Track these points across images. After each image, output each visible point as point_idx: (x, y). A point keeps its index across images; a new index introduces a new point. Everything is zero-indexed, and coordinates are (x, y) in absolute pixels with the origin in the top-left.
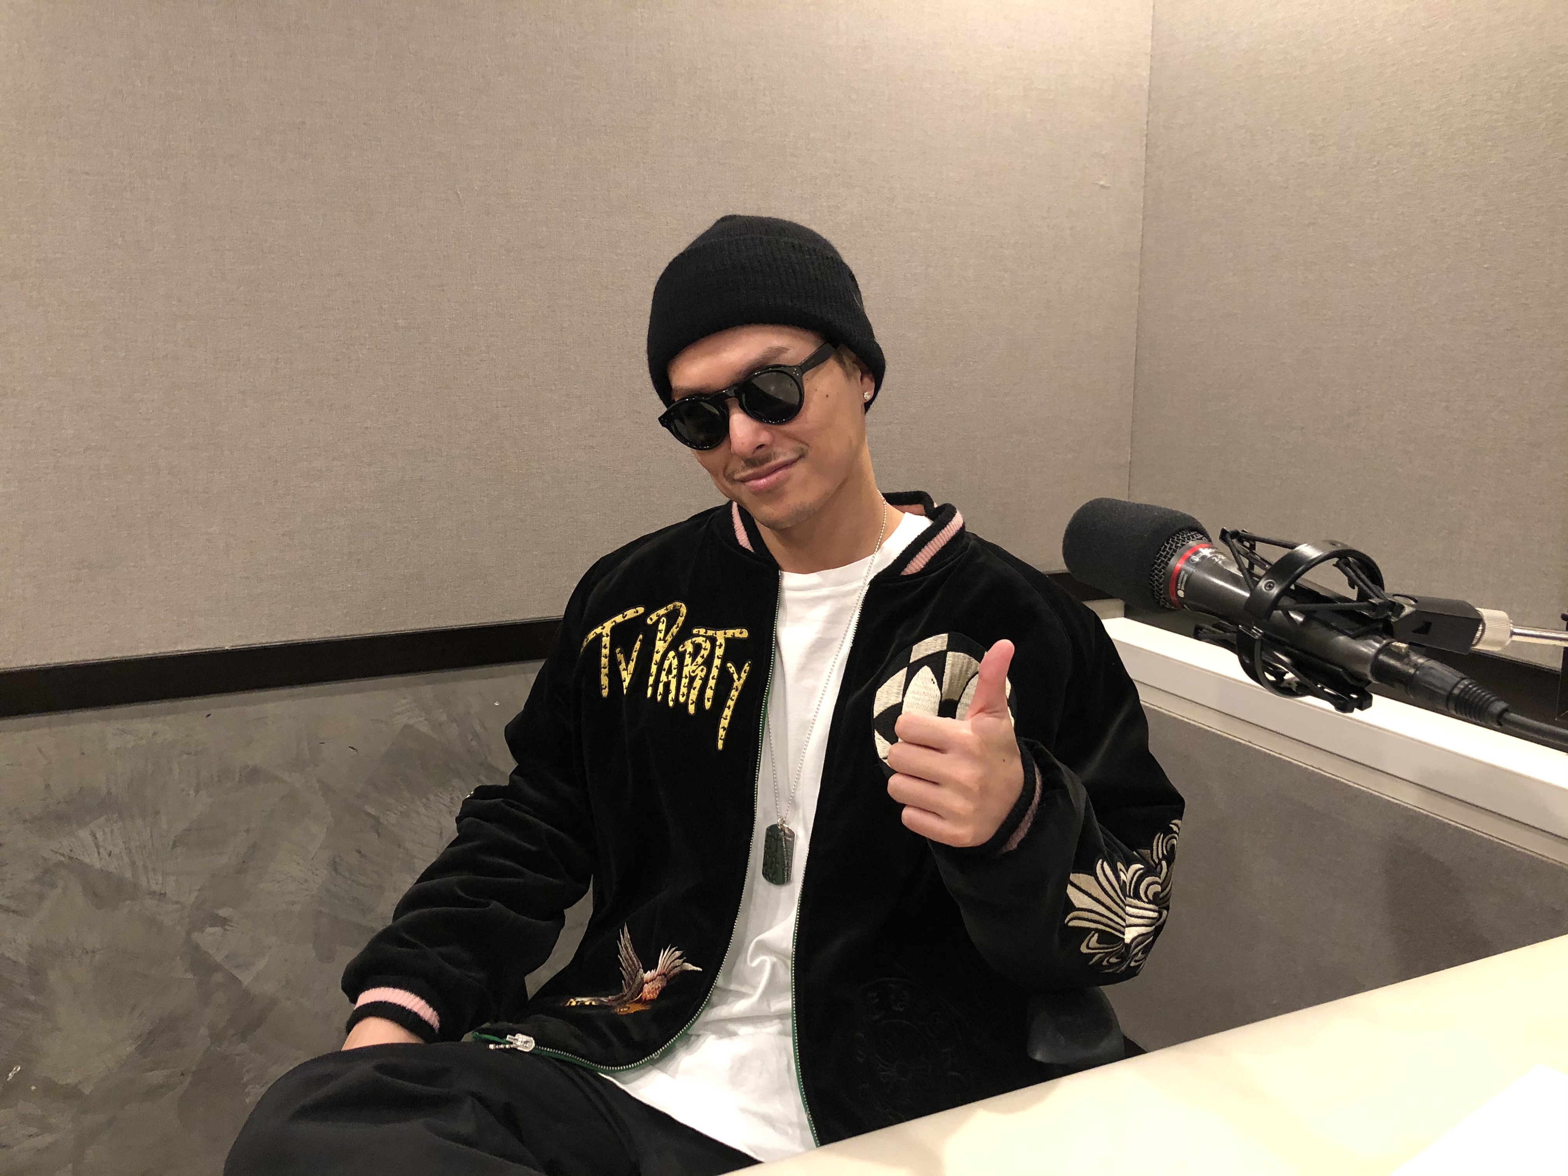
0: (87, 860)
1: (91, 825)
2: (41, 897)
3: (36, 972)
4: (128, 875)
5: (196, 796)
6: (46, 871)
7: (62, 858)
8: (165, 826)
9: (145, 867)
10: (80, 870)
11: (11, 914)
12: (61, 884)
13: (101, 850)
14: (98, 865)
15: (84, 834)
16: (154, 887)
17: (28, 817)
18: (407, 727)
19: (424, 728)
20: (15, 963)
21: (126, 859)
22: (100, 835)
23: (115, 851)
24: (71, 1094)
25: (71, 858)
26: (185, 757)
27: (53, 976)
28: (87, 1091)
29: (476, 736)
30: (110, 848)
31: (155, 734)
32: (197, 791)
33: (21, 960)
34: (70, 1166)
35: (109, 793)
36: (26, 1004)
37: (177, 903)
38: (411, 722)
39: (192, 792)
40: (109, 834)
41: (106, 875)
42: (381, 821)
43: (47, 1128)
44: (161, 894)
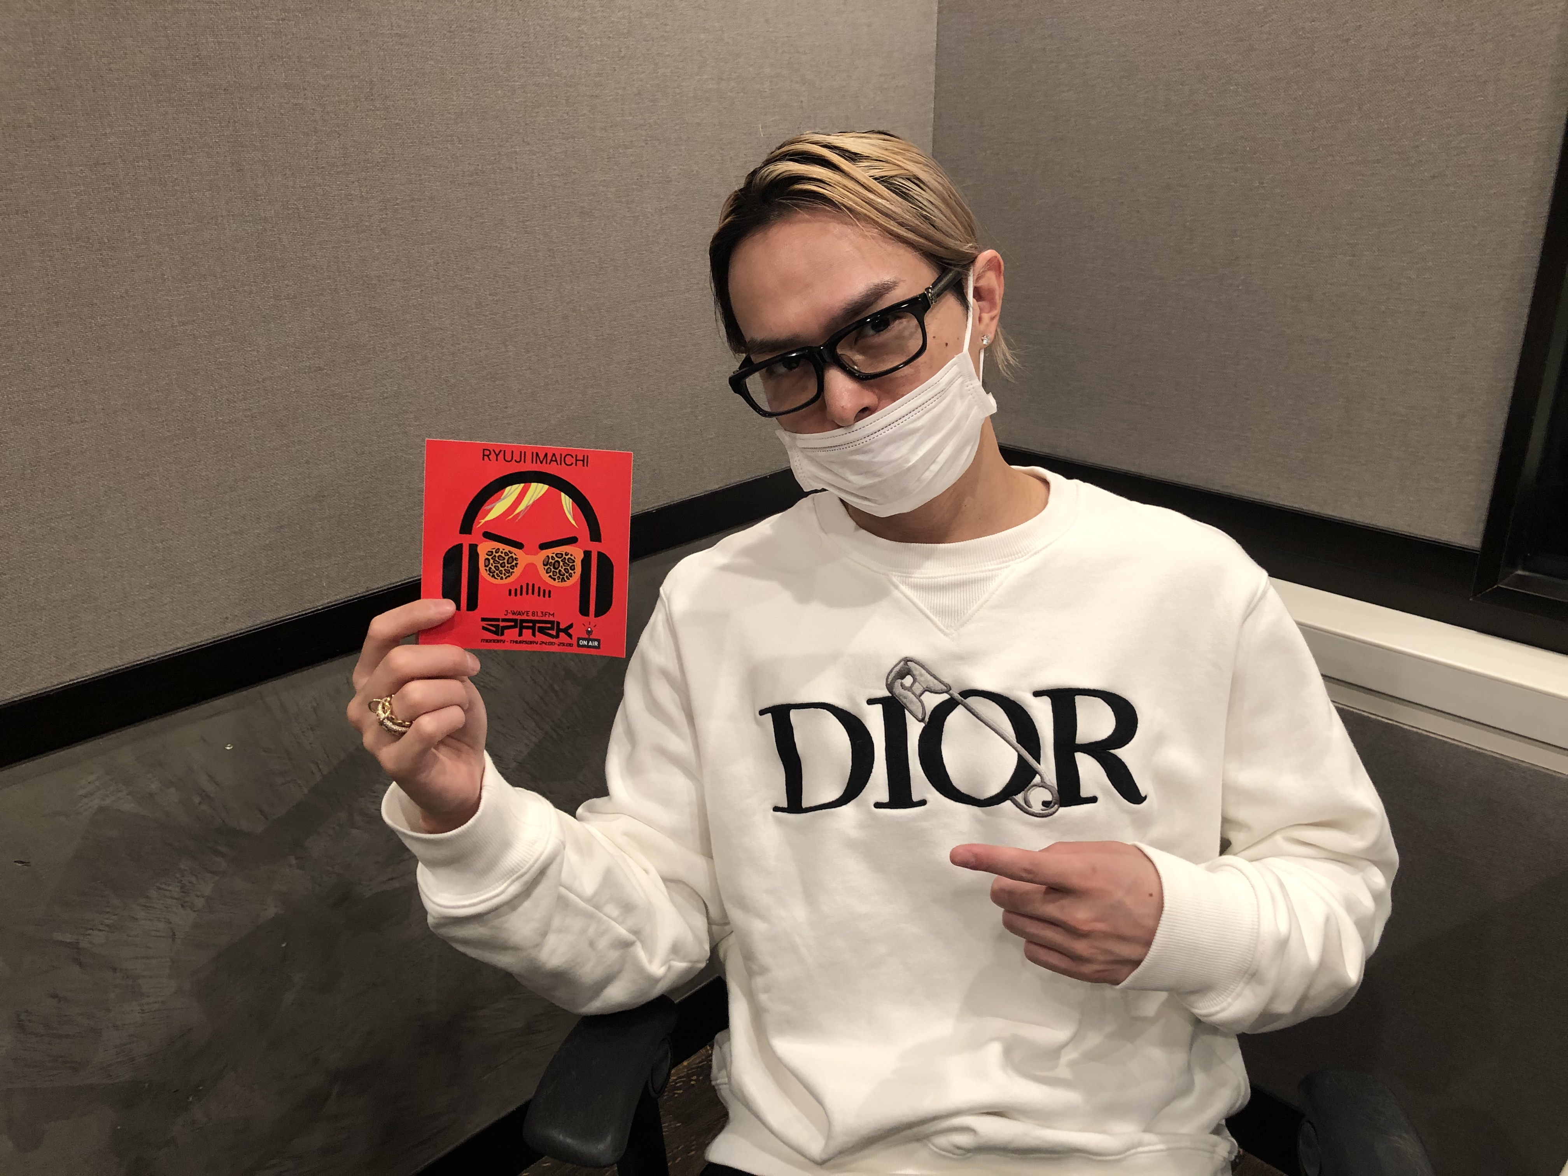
18: (101, 810)
19: (128, 806)
29: (205, 796)
38: (107, 802)
42: (84, 944)
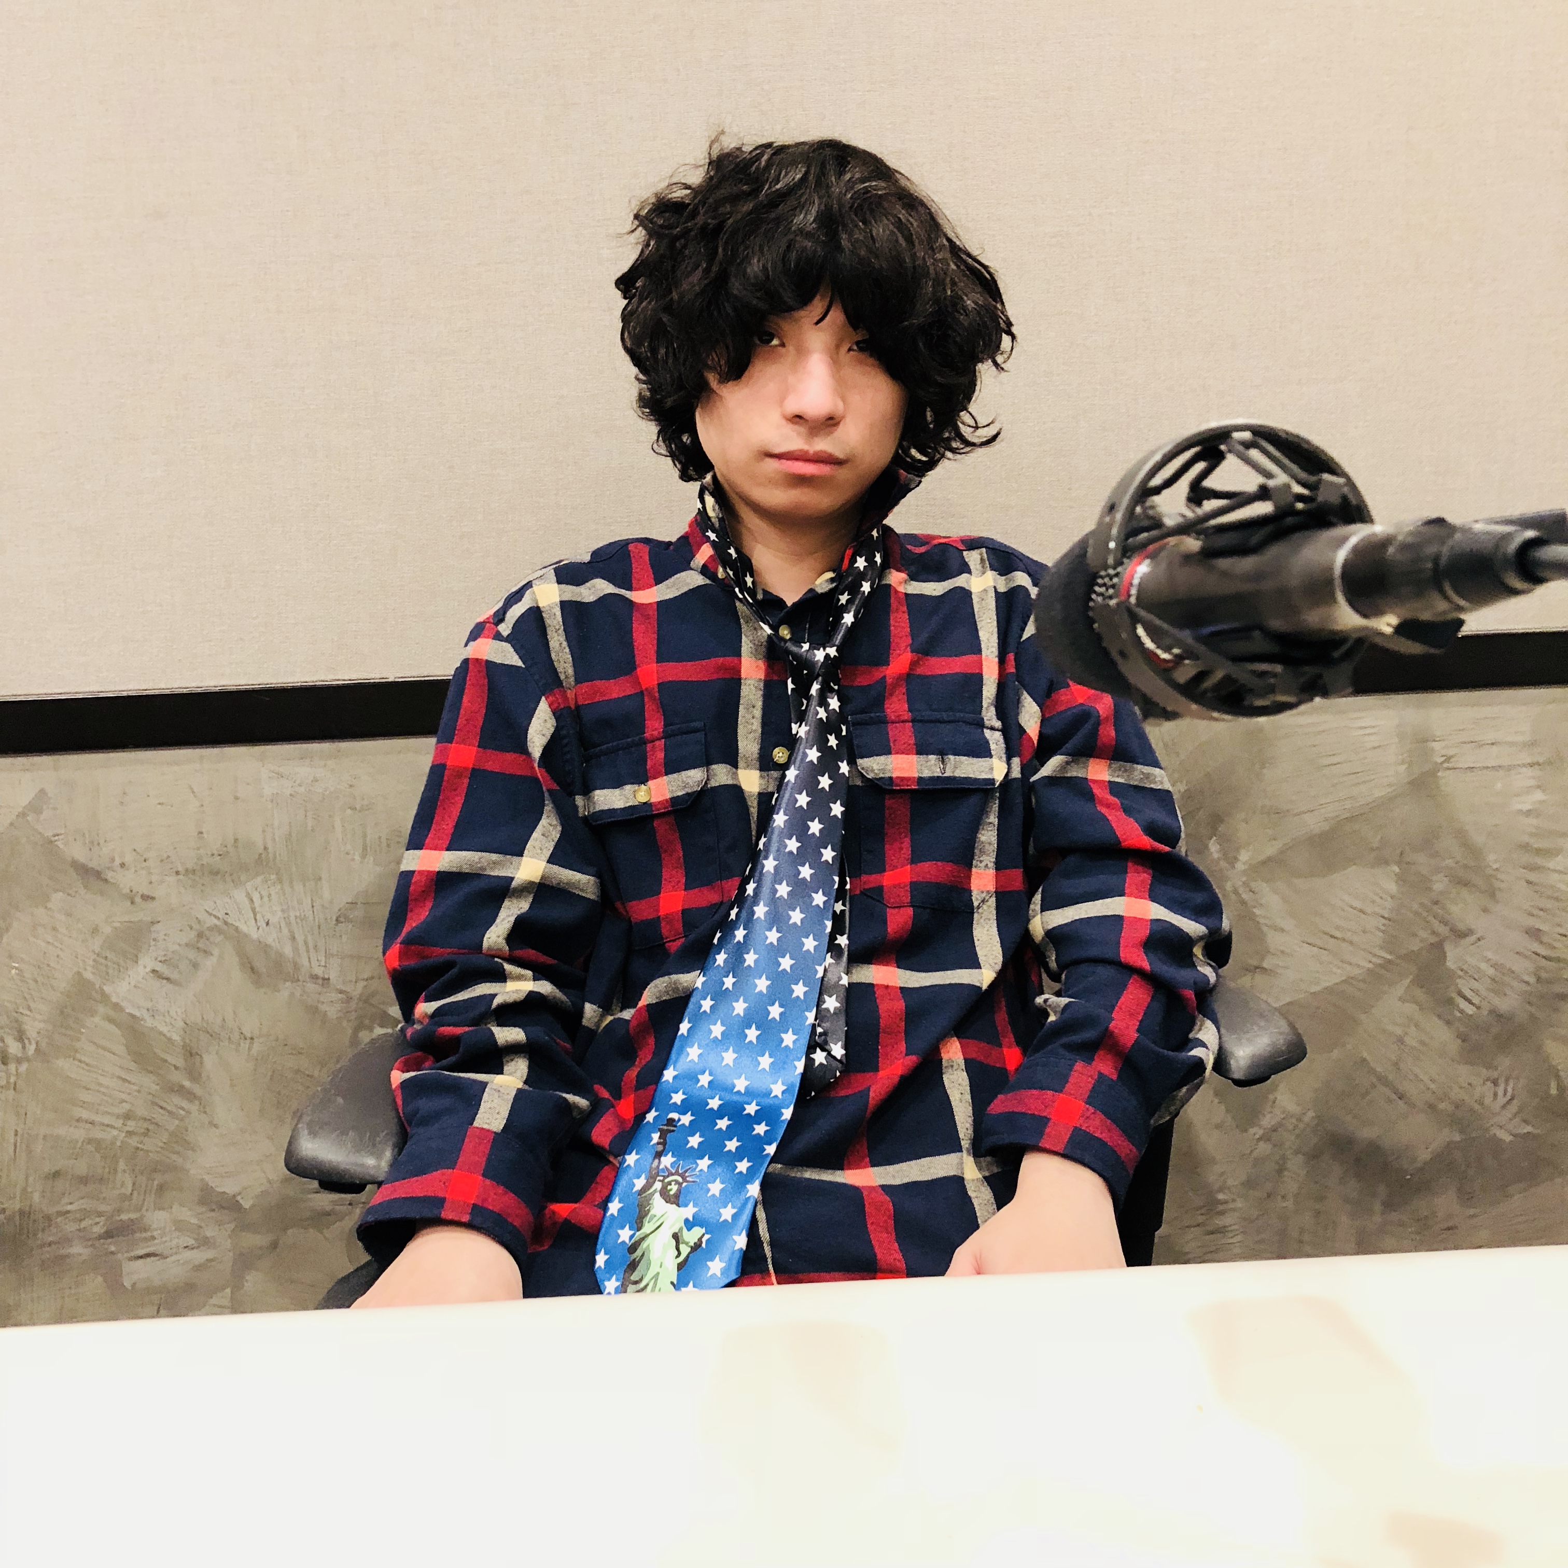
0: (243, 928)
1: (249, 885)
2: (195, 966)
3: (191, 1054)
4: (288, 950)
5: (361, 862)
6: (200, 935)
7: (216, 921)
8: (327, 895)
9: (306, 943)
10: (238, 938)
11: (165, 981)
12: (216, 952)
13: (258, 917)
14: (255, 935)
15: (239, 895)
16: (319, 971)
17: (180, 869)
20: (170, 1039)
21: (285, 931)
22: (256, 897)
23: (274, 920)
24: (230, 1205)
25: (226, 923)
26: (349, 811)
27: (209, 1061)
28: (246, 1204)
30: (268, 916)
31: (316, 780)
32: (364, 856)
33: (176, 1037)
34: (228, 1290)
35: (266, 848)
36: (180, 1090)
37: (341, 992)
39: (357, 857)
40: (266, 899)
41: (265, 948)
43: (205, 1242)
44: (324, 979)
